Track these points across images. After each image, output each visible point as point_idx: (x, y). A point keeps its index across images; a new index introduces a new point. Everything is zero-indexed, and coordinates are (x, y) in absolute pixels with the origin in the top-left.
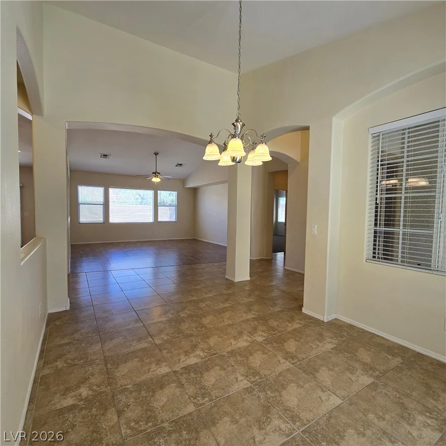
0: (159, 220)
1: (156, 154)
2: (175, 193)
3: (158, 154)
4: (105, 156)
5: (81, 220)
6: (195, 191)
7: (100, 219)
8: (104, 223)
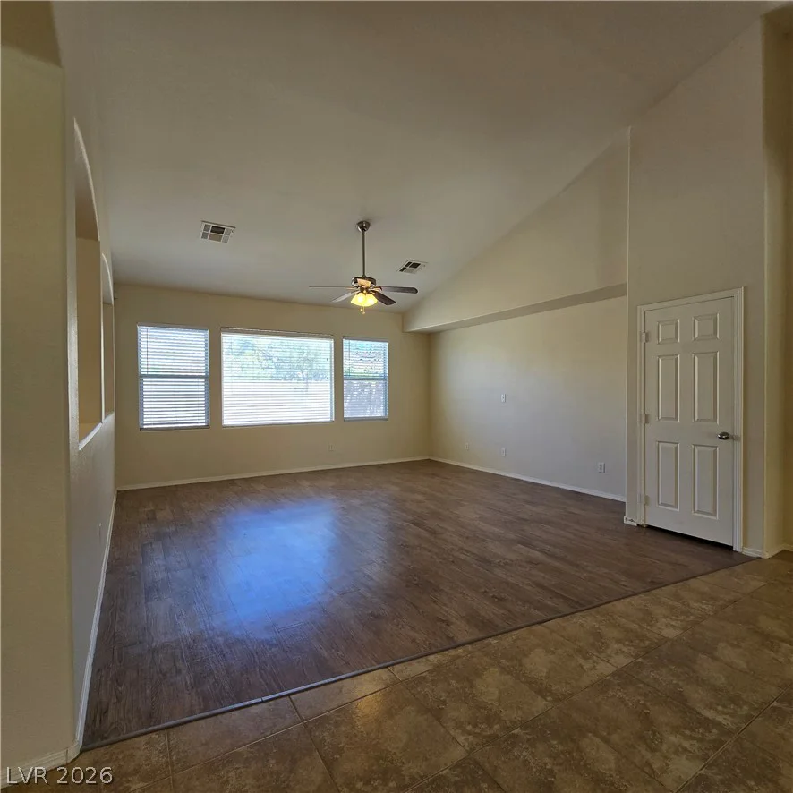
0: (347, 415)
1: (364, 226)
2: (383, 347)
3: (368, 224)
4: (218, 230)
5: (146, 421)
6: (430, 341)
7: (196, 416)
8: (208, 427)
